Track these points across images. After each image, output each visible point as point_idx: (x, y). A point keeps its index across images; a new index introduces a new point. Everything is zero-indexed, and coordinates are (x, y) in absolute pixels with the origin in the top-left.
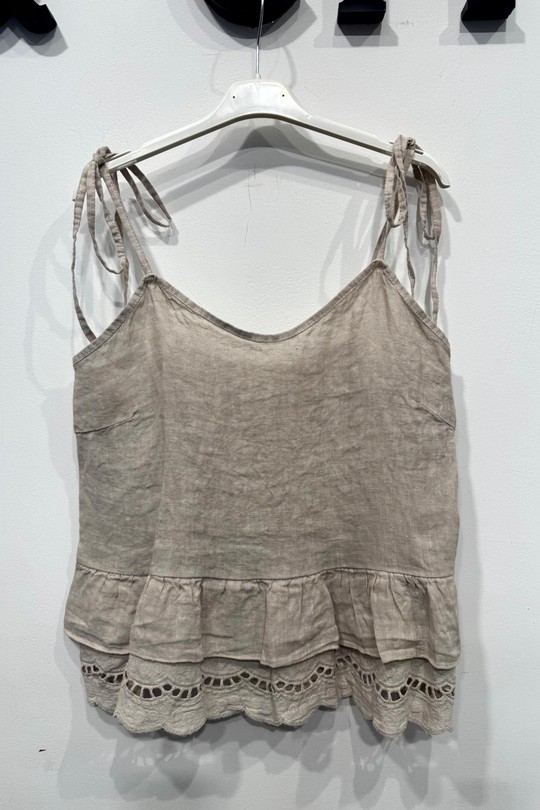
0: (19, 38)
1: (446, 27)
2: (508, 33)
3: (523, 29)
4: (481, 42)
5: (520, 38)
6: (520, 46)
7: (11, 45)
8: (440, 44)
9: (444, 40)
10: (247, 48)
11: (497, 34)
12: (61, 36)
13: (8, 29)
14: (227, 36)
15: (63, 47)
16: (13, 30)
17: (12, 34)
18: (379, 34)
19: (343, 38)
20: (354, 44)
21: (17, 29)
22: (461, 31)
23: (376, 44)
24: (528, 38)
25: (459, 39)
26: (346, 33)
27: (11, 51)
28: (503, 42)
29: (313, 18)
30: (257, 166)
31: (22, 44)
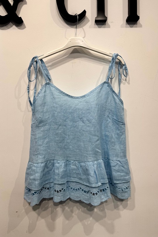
0: (14, 25)
1: (122, 23)
2: (138, 25)
3: (141, 24)
4: (131, 27)
5: (141, 26)
6: (141, 28)
7: (11, 26)
8: (121, 27)
9: (122, 27)
10: (72, 28)
11: (135, 25)
12: (24, 25)
13: (11, 23)
14: (67, 25)
15: (25, 27)
16: (12, 23)
17: (12, 24)
18: (105, 25)
19: (96, 26)
20: (99, 27)
21: (13, 23)
22: (126, 24)
23: (105, 27)
24: (143, 26)
25: (126, 26)
26: (97, 25)
27: (11, 28)
28: (137, 27)
29: (89, 21)
30: (75, 58)
31: (14, 27)
